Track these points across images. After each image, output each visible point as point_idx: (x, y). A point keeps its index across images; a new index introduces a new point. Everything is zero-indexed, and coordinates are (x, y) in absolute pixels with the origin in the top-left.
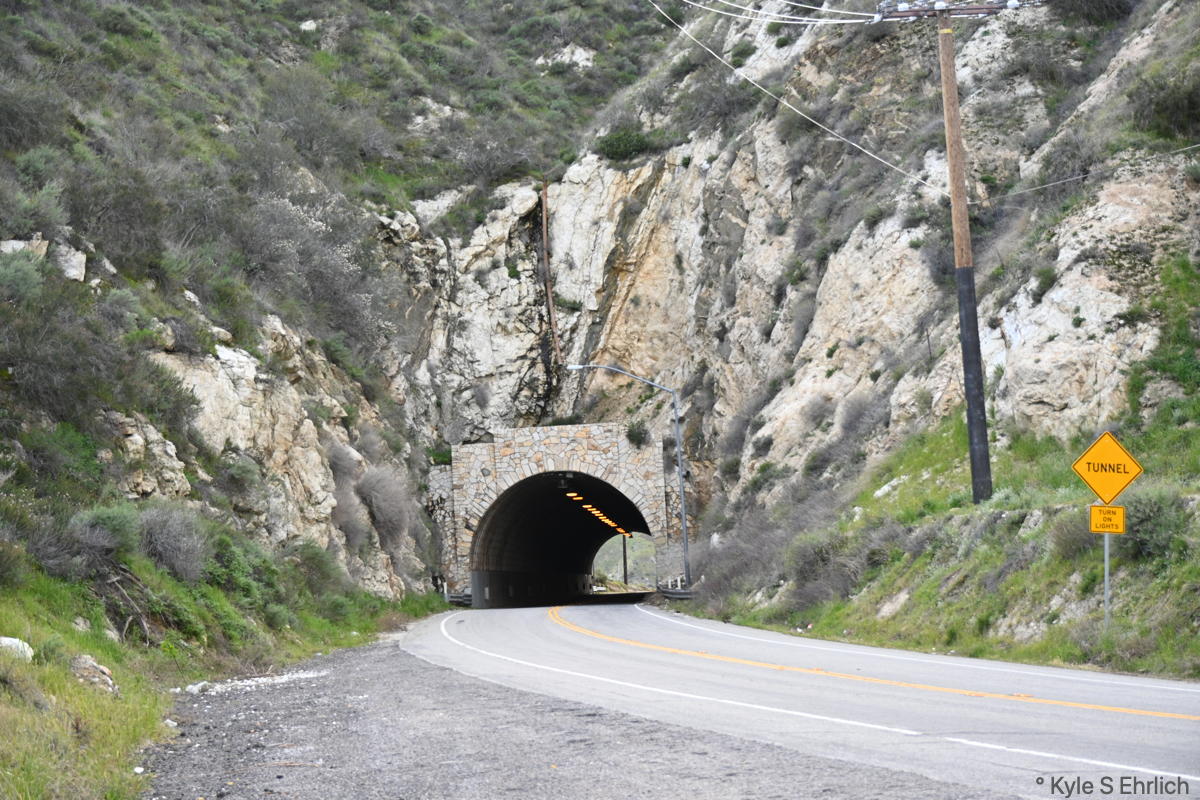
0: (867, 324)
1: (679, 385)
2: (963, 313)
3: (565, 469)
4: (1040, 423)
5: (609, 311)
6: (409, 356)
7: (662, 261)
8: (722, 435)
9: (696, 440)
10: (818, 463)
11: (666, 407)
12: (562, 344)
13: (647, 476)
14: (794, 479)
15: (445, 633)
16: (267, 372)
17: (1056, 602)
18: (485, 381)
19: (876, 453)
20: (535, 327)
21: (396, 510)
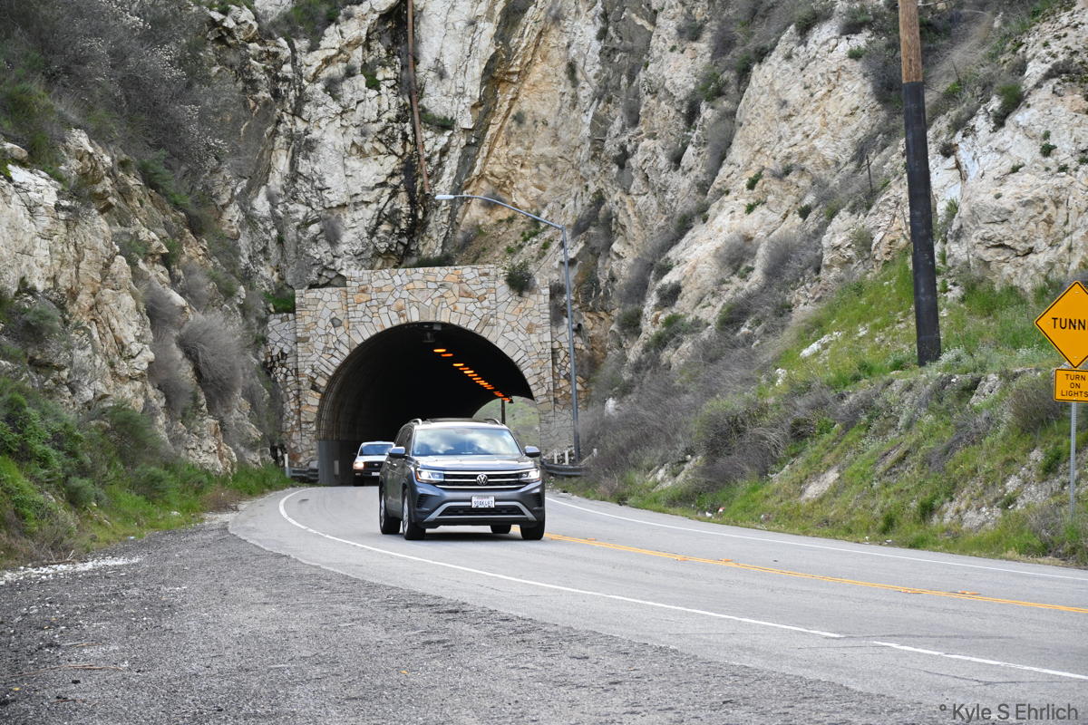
0: (796, 149)
1: (570, 221)
2: (910, 138)
3: (431, 319)
4: (1000, 270)
5: (487, 130)
6: (245, 181)
7: (550, 70)
8: (621, 281)
9: (589, 287)
10: (734, 316)
11: (554, 246)
12: (430, 168)
13: (530, 329)
14: (705, 335)
15: (285, 516)
16: (70, 198)
17: (1012, 483)
18: (335, 210)
19: (804, 305)
20: (398, 148)
21: (227, 366)
